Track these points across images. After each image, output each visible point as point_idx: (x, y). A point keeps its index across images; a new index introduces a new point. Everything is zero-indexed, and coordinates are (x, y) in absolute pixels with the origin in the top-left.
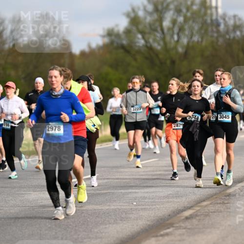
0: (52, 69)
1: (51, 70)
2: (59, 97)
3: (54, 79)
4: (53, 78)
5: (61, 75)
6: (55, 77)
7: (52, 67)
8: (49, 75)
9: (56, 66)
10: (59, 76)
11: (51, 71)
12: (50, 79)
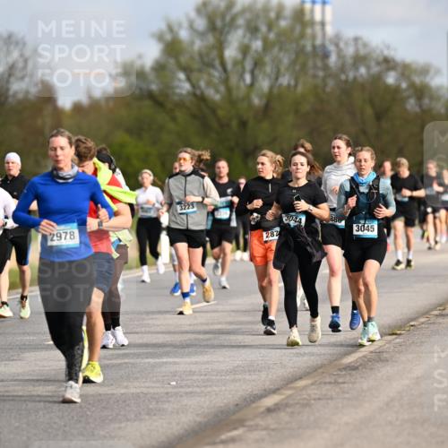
0: (56, 135)
1: (52, 136)
2: (70, 181)
3: (59, 152)
4: (59, 149)
5: (71, 144)
6: (62, 148)
7: (55, 131)
8: (51, 146)
9: (62, 130)
10: (69, 146)
11: (54, 139)
12: (52, 153)
